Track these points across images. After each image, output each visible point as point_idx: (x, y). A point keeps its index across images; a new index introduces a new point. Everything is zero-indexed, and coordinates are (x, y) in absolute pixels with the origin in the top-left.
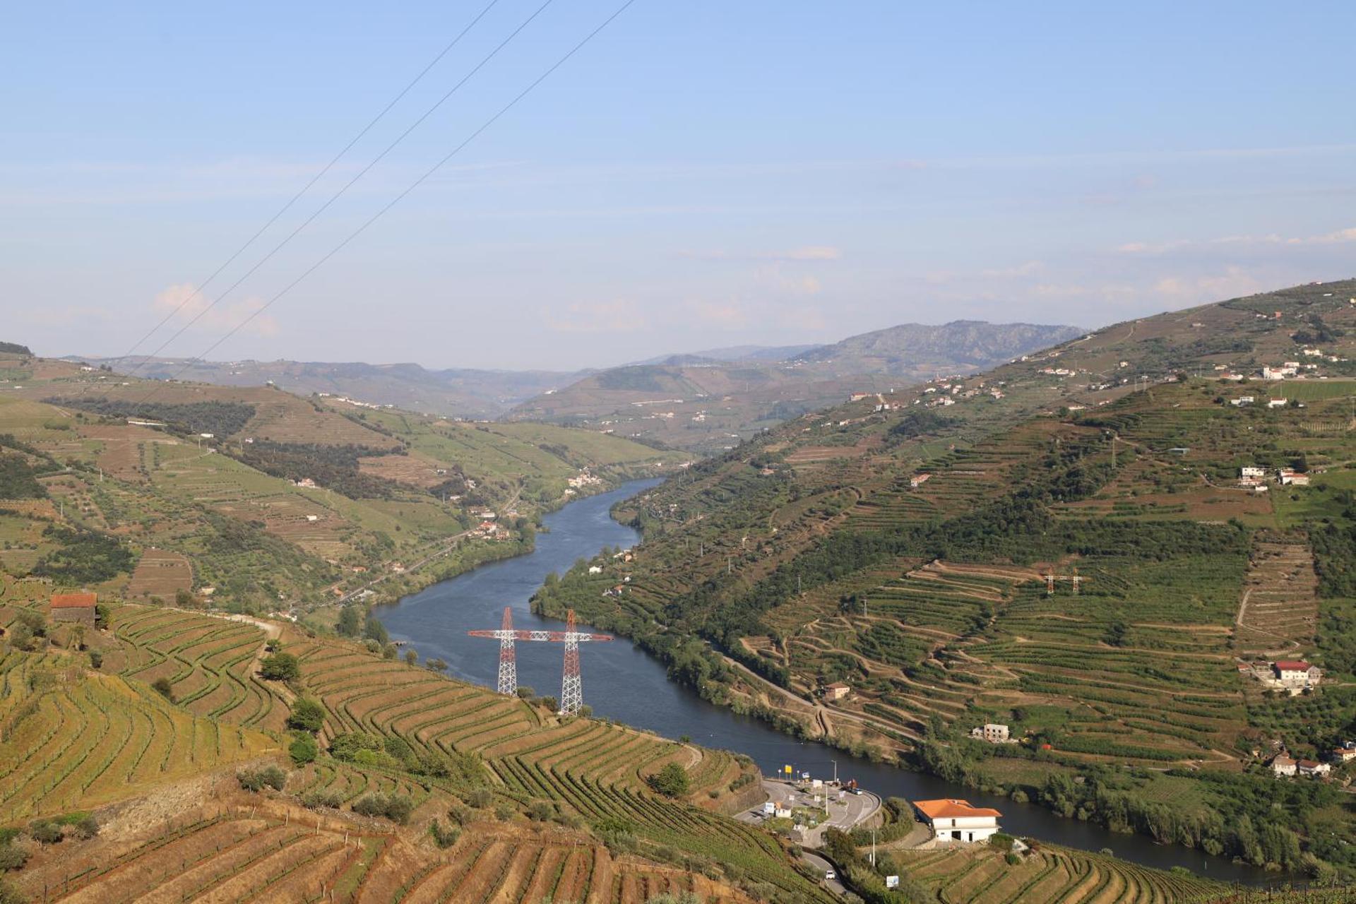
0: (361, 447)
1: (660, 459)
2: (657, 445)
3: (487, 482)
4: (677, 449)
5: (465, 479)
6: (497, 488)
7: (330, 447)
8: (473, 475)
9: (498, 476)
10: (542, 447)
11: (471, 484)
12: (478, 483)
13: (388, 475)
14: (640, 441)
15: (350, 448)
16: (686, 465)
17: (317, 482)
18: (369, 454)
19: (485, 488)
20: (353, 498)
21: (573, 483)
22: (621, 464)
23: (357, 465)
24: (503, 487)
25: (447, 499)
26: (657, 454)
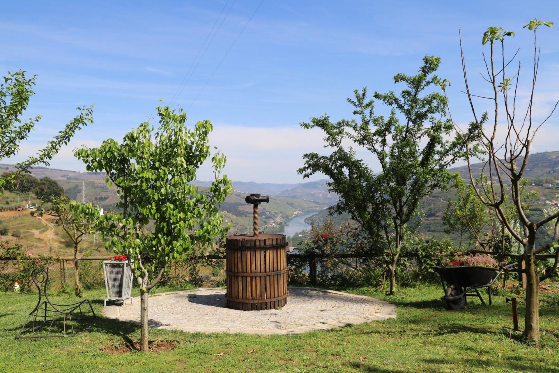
0: (239, 203)
1: (318, 207)
2: (317, 203)
3: (272, 212)
4: (323, 204)
5: (266, 211)
6: (275, 214)
7: (231, 203)
8: (269, 210)
9: (275, 211)
10: (287, 203)
11: (268, 213)
12: (270, 212)
13: (246, 210)
14: (313, 202)
15: (236, 203)
16: (325, 208)
17: (228, 212)
18: (241, 205)
19: (272, 214)
20: (237, 216)
21: (295, 213)
22: (308, 208)
23: (238, 207)
24: (276, 214)
25: (262, 217)
26: (318, 205)
